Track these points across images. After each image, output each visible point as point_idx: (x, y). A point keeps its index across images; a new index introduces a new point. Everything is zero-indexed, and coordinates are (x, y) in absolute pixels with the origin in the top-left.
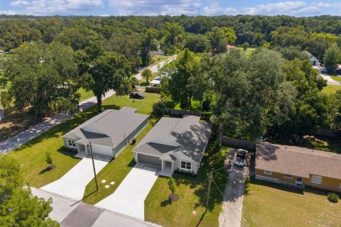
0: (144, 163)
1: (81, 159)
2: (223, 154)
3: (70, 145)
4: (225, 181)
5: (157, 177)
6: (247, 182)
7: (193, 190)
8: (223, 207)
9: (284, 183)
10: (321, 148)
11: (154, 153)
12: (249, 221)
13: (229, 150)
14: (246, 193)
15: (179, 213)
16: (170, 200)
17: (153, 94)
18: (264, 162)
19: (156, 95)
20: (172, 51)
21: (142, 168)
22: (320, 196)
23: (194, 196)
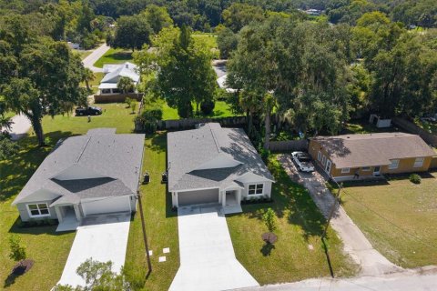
0: (189, 204)
1: (75, 231)
2: (277, 164)
3: (35, 213)
4: (307, 195)
5: (224, 218)
6: (330, 189)
7: (284, 220)
8: (334, 227)
9: (364, 177)
10: (360, 131)
11: (207, 185)
12: (371, 232)
13: (278, 156)
14: (341, 202)
15: (294, 256)
16: (268, 242)
17: (112, 105)
18: (340, 159)
19: (118, 105)
20: (92, 42)
21: (192, 212)
22: (403, 181)
23: (292, 226)
